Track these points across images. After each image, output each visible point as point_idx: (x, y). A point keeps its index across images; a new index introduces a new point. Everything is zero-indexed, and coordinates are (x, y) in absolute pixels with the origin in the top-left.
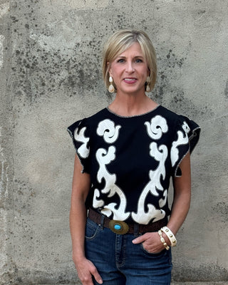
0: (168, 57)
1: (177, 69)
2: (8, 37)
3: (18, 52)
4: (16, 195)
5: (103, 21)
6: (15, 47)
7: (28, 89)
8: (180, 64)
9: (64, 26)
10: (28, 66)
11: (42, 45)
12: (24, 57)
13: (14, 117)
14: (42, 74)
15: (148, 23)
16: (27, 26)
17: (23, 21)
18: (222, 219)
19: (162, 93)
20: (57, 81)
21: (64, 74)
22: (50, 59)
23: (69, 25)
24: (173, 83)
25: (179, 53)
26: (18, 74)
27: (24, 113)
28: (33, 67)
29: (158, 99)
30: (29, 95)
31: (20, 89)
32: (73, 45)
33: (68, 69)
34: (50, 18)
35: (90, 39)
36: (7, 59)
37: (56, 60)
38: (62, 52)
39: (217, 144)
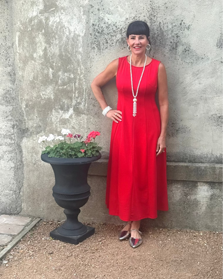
0: (181, 24)
1: (186, 32)
2: (88, 16)
3: (93, 25)
4: (91, 106)
5: (142, 5)
6: (92, 22)
7: (98, 46)
8: (188, 28)
9: (119, 9)
10: (99, 33)
11: (106, 20)
12: (96, 27)
13: (91, 62)
14: (106, 37)
15: (168, 5)
16: (99, 10)
17: (96, 7)
18: (215, 124)
19: (176, 47)
20: (115, 41)
21: (119, 36)
22: (111, 28)
23: (122, 8)
24: (184, 40)
25: (187, 22)
26: (93, 37)
27: (97, 60)
28: (101, 33)
29: (174, 50)
30: (99, 49)
31: (94, 46)
32: (124, 19)
33: (121, 34)
34: (111, 4)
35: (134, 16)
36: (88, 29)
37: (115, 29)
38: (118, 24)
39: (212, 77)
